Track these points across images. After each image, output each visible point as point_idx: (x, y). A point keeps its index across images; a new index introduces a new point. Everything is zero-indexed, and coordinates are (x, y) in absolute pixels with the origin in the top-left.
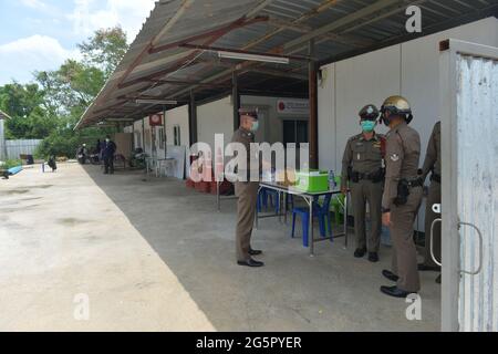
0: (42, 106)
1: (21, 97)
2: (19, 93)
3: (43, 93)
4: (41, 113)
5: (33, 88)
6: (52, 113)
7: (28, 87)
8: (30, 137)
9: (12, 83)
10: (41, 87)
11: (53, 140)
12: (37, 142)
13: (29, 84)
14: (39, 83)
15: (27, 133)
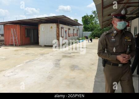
0: (93, 22)
1: (88, 19)
2: (88, 18)
3: (94, 18)
4: (92, 24)
5: (91, 16)
6: (96, 24)
7: (90, 16)
8: (89, 31)
9: (86, 15)
10: (94, 16)
11: (95, 32)
12: (90, 32)
13: (91, 15)
14: (93, 14)
15: (88, 30)
